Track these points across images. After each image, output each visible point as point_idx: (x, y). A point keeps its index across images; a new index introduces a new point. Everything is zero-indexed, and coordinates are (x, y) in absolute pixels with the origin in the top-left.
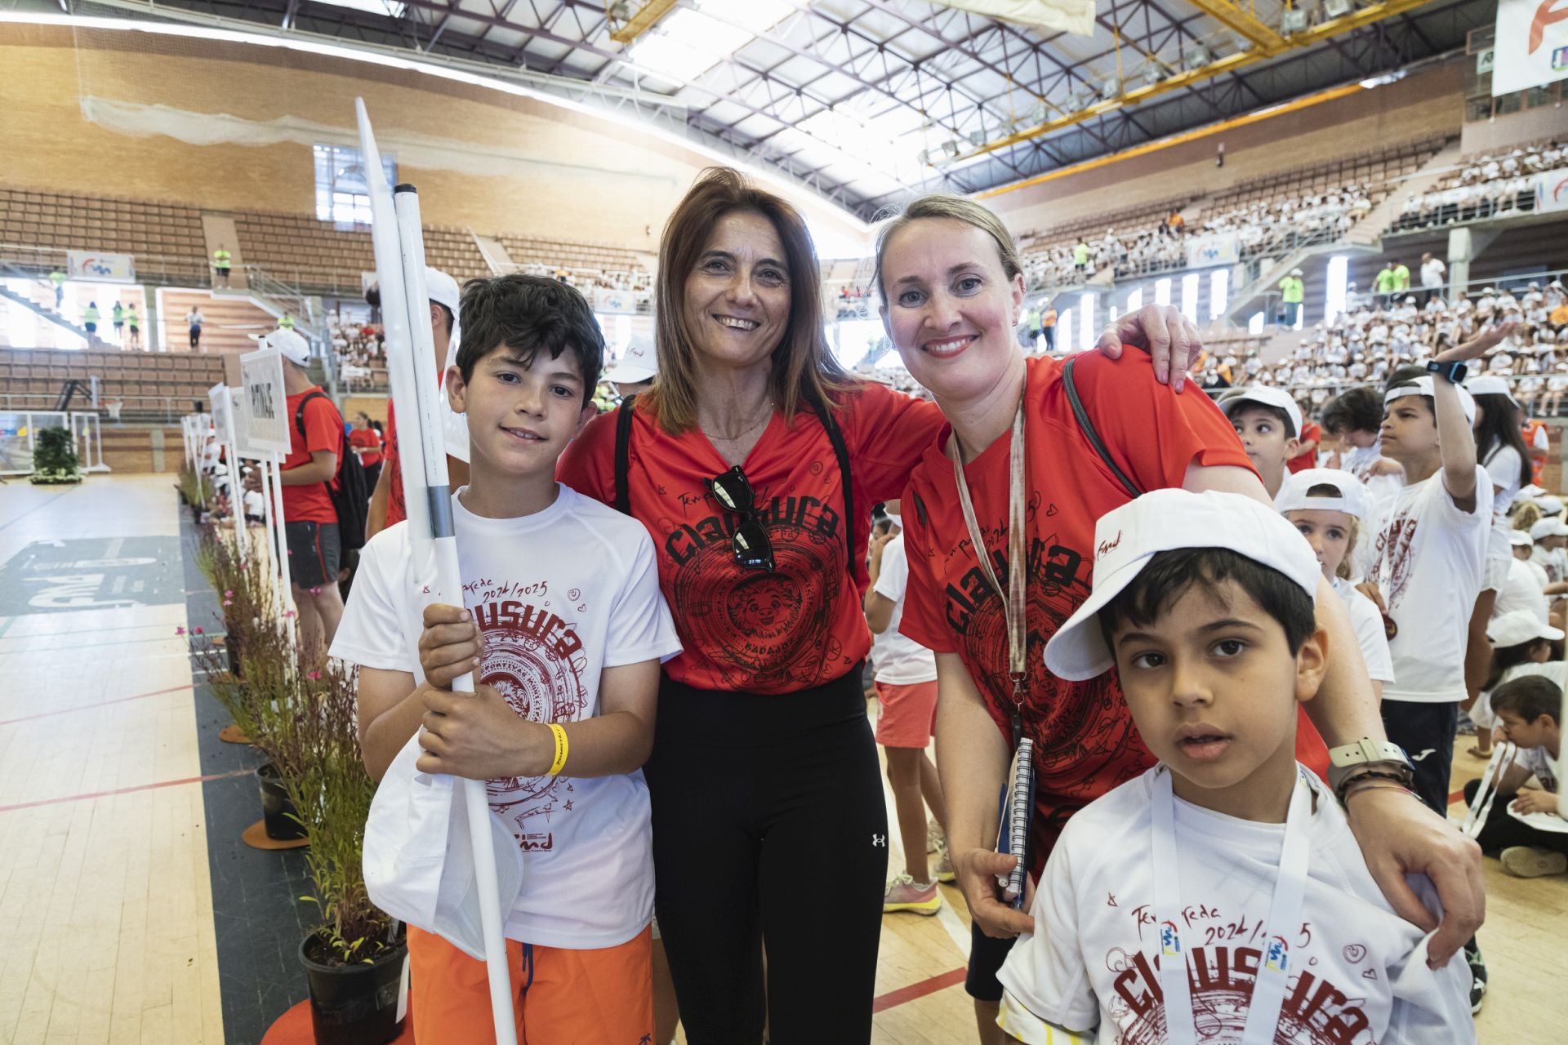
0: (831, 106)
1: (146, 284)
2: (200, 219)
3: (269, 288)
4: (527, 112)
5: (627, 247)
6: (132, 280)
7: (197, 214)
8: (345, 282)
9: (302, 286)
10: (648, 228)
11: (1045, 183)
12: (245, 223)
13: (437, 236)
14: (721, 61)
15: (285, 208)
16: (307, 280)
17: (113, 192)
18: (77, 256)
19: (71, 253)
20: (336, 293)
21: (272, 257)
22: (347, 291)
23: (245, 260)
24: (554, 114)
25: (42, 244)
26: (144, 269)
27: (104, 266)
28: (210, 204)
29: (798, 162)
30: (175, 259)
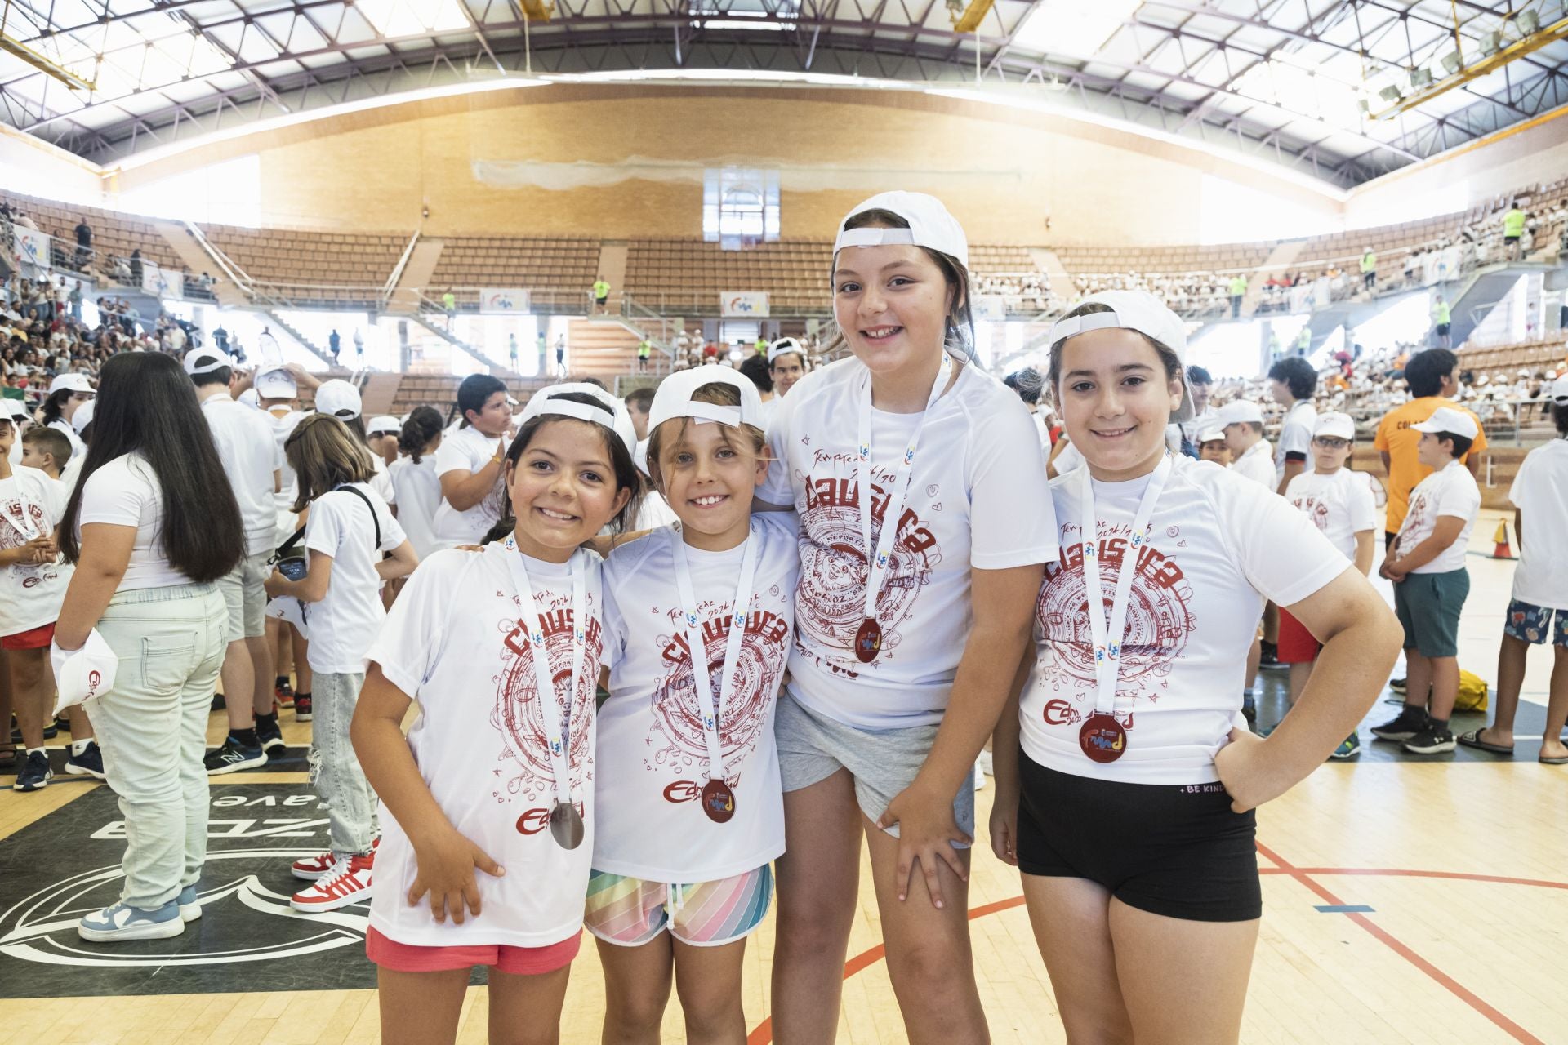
0: (1267, 57)
1: (539, 314)
2: (599, 250)
3: (636, 311)
4: (913, 107)
5: (1020, 245)
6: (528, 312)
7: (597, 245)
8: (708, 302)
9: (668, 308)
10: (1048, 220)
11: (1553, 120)
12: (638, 250)
13: (813, 248)
14: (1122, 26)
15: (675, 232)
16: (675, 302)
17: (533, 230)
18: (487, 293)
19: (483, 290)
20: (697, 314)
21: (651, 281)
22: (710, 311)
23: (626, 286)
24: (944, 106)
25: (468, 284)
26: (539, 301)
27: (507, 300)
28: (611, 234)
29: (1247, 122)
30: (566, 290)
